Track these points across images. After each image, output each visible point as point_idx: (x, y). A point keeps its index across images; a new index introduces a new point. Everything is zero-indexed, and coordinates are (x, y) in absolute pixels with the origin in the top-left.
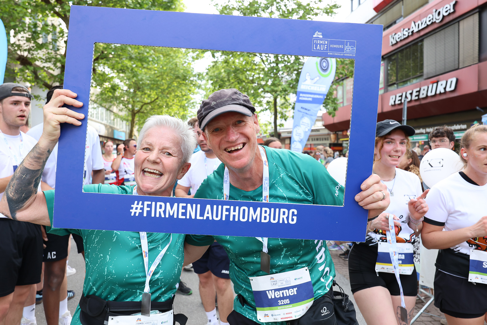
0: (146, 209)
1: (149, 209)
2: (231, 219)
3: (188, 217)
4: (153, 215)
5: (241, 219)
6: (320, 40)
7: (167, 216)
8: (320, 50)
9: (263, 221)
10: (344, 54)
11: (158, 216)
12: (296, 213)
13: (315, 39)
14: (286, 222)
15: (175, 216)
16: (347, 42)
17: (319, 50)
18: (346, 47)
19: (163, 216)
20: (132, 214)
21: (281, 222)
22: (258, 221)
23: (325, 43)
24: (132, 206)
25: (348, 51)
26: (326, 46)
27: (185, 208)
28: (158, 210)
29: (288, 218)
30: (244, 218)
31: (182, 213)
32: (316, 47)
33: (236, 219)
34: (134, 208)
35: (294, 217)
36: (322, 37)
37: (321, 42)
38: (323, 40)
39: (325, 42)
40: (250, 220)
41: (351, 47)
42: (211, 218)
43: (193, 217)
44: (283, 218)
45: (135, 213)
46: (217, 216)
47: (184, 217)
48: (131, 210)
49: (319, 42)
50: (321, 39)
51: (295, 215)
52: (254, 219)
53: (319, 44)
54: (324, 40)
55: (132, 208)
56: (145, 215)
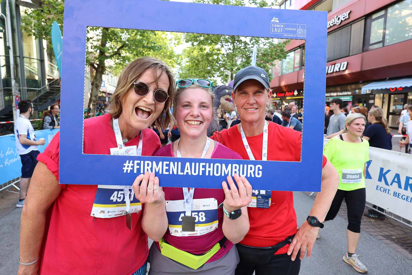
0: (136, 167)
1: (138, 167)
2: (207, 174)
3: (171, 173)
4: (142, 171)
5: (215, 174)
6: (277, 24)
8: (277, 32)
10: (297, 35)
12: (261, 168)
13: (274, 24)
14: (253, 176)
15: (160, 173)
16: (299, 26)
18: (298, 29)
21: (249, 176)
23: (281, 26)
24: (124, 164)
25: (300, 33)
26: (282, 29)
27: (168, 165)
28: (146, 167)
29: (254, 172)
30: (217, 173)
31: (166, 169)
32: (274, 30)
33: (211, 174)
34: (126, 166)
35: (259, 172)
36: (278, 22)
37: (278, 26)
39: (281, 25)
41: (303, 30)
42: (190, 174)
43: (175, 173)
44: (250, 173)
45: (127, 170)
46: (195, 172)
47: (168, 173)
48: (124, 168)
49: (276, 26)
51: (260, 170)
52: (226, 173)
53: (276, 27)
55: (124, 166)
56: (135, 172)
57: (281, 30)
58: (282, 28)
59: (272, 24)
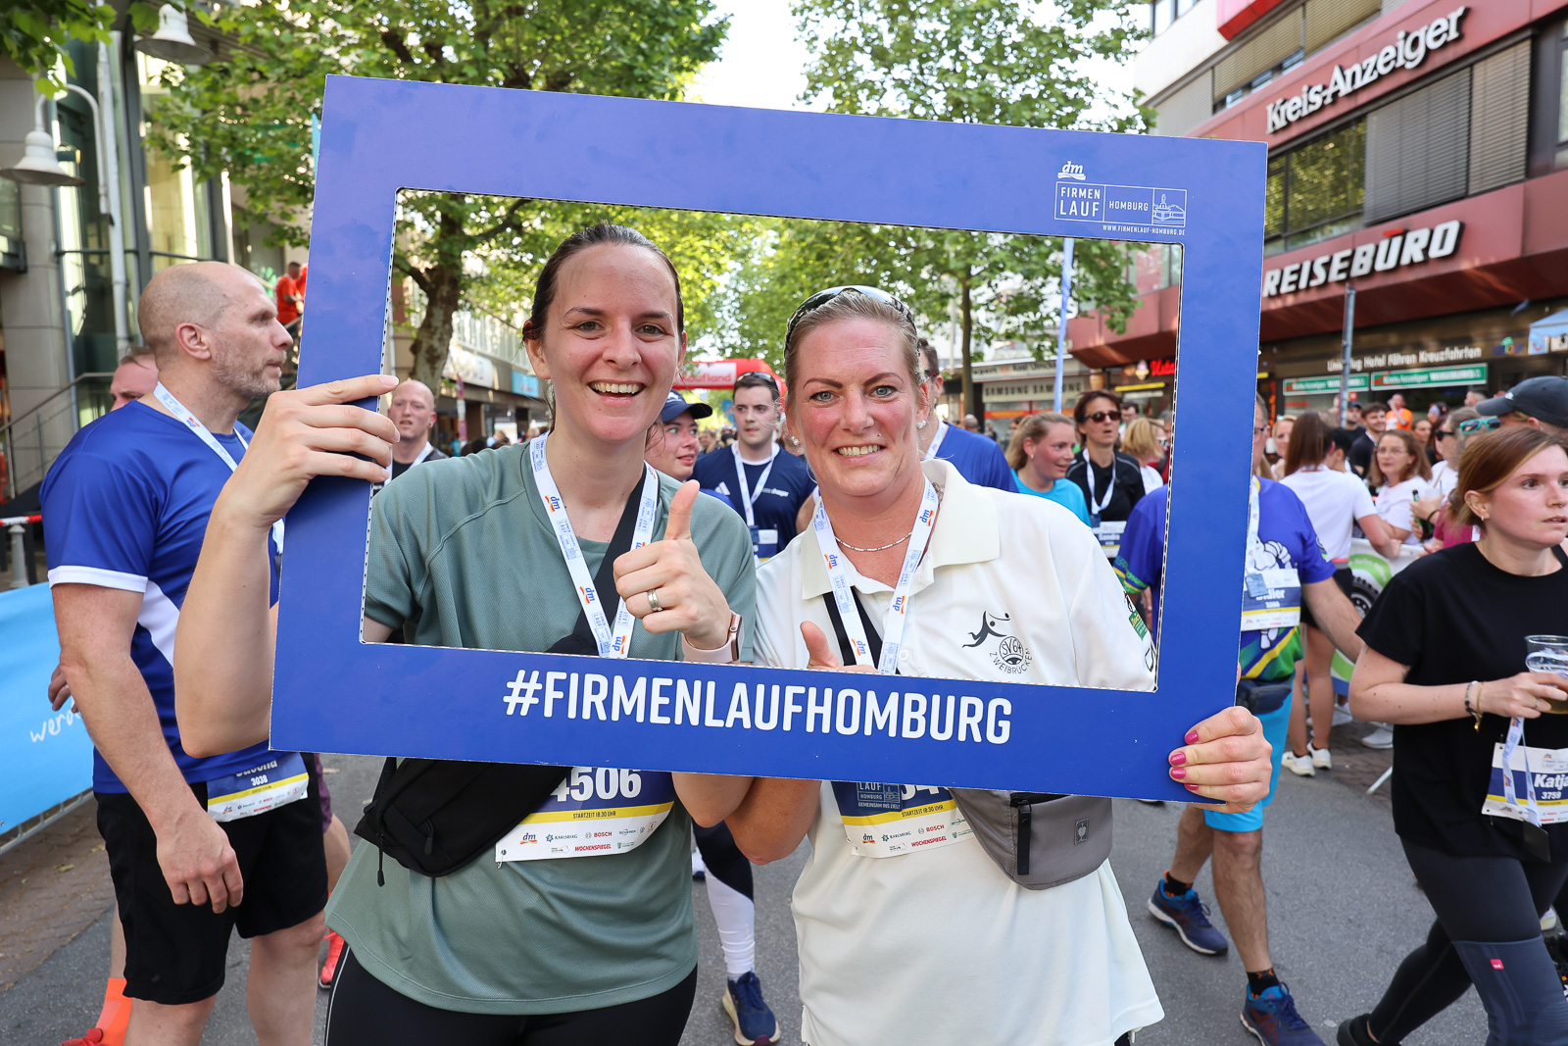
0: (551, 695)
1: (560, 695)
2: (810, 727)
3: (678, 720)
4: (572, 714)
5: (841, 728)
6: (1078, 187)
7: (615, 717)
8: (1079, 216)
9: (907, 733)
10: (1151, 227)
11: (586, 715)
12: (1007, 711)
13: (1064, 185)
14: (977, 738)
15: (640, 718)
16: (1159, 194)
17: (1076, 217)
18: (1158, 207)
19: (602, 716)
20: (510, 711)
21: (962, 737)
22: (892, 733)
23: (1093, 195)
24: (510, 685)
25: (1163, 218)
26: (1096, 206)
27: (669, 692)
28: (588, 697)
29: (983, 725)
30: (847, 723)
31: (661, 706)
32: (1067, 208)
33: (826, 729)
34: (516, 692)
35: (1001, 723)
36: (1084, 178)
37: (1083, 193)
38: (1088, 188)
39: (1093, 192)
40: (868, 731)
41: (1173, 209)
42: (747, 725)
43: (694, 721)
44: (969, 726)
45: (519, 706)
46: (766, 719)
47: (666, 720)
48: (506, 699)
49: (1074, 194)
50: (1080, 186)
51: (1006, 718)
52: (880, 726)
53: (1074, 199)
54: (1091, 187)
55: (510, 692)
56: (548, 712)
57: (1094, 209)
58: (1097, 200)
59: (1060, 186)
